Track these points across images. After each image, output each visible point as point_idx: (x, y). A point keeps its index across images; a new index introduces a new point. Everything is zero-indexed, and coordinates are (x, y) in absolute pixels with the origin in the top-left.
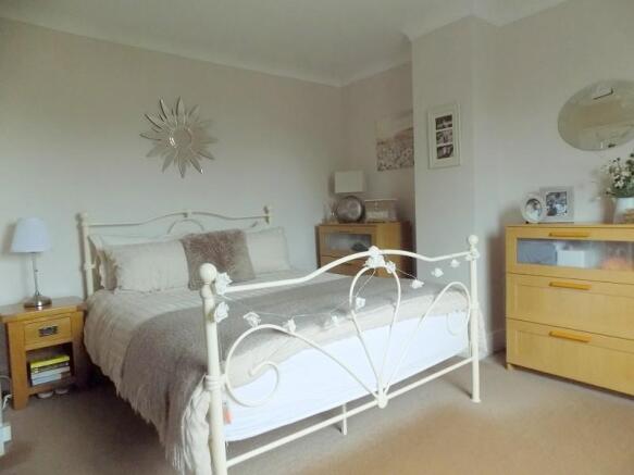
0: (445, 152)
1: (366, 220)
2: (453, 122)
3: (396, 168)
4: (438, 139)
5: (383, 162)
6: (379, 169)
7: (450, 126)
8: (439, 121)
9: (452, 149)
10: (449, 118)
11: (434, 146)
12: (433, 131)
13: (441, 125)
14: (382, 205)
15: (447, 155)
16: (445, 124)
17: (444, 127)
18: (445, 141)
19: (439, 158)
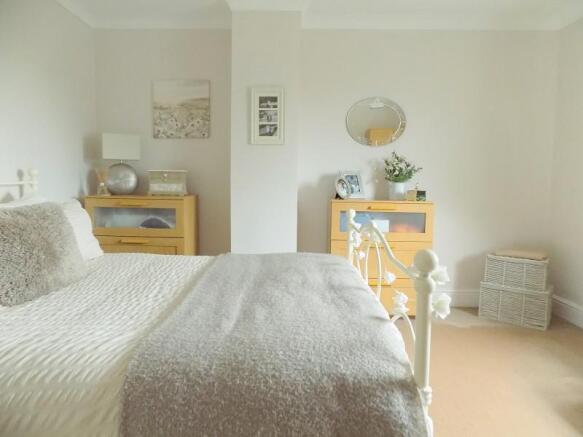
0: (268, 130)
1: (149, 193)
2: (278, 104)
3: (180, 138)
4: (261, 117)
5: (161, 129)
6: (156, 136)
7: (275, 107)
8: (263, 100)
9: (276, 129)
10: (274, 99)
11: (256, 123)
12: (256, 108)
13: (264, 104)
14: (174, 177)
15: (271, 134)
16: (269, 103)
17: (268, 106)
18: (269, 119)
19: (261, 135)
